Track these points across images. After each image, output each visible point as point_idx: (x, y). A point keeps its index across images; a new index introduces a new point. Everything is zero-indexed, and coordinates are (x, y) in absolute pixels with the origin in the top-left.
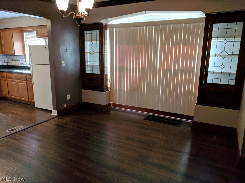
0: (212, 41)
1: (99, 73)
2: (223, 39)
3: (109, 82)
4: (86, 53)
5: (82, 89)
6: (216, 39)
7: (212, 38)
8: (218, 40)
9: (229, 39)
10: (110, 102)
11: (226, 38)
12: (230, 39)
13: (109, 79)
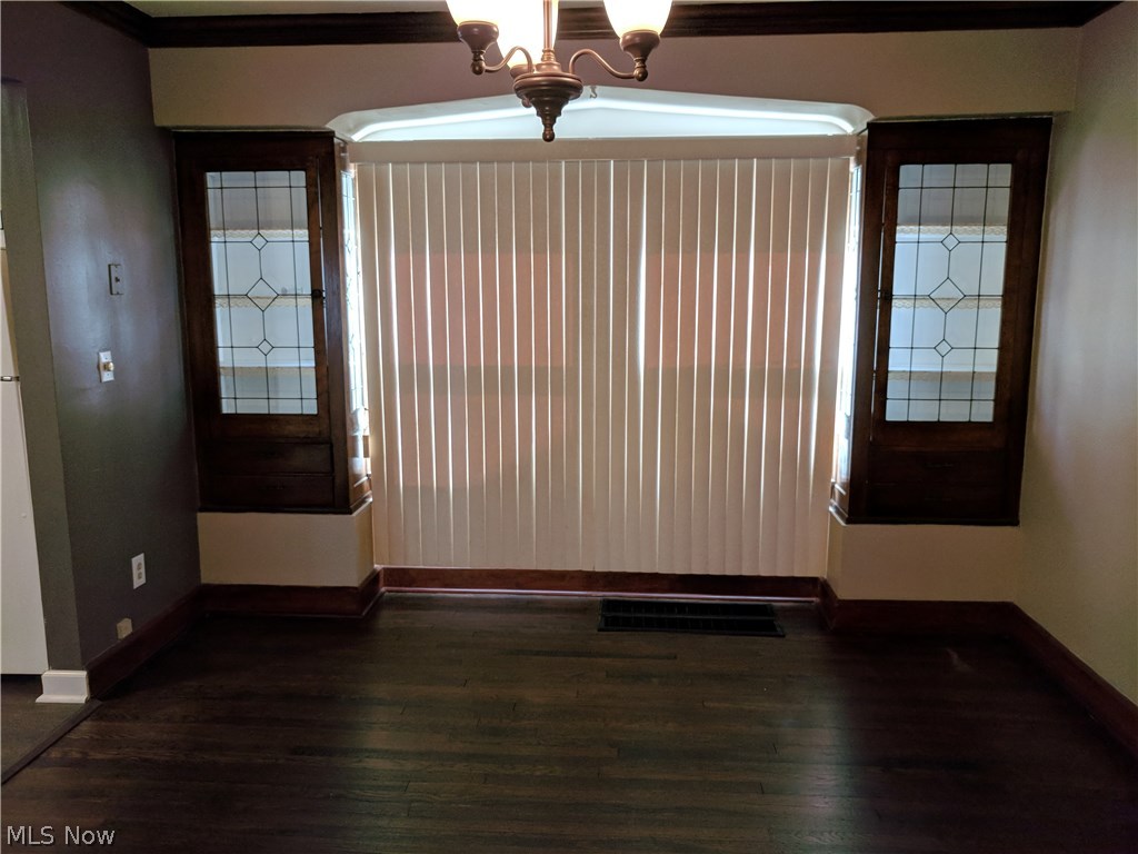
0: (899, 237)
1: (311, 408)
2: (939, 232)
3: (366, 455)
4: (218, 302)
5: (202, 510)
6: (911, 231)
7: (898, 228)
8: (923, 237)
9: (963, 232)
10: (376, 566)
11: (954, 228)
12: (965, 231)
13: (365, 438)
